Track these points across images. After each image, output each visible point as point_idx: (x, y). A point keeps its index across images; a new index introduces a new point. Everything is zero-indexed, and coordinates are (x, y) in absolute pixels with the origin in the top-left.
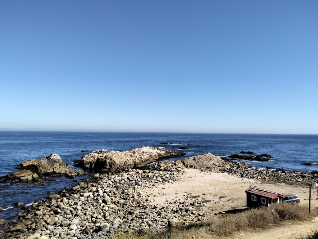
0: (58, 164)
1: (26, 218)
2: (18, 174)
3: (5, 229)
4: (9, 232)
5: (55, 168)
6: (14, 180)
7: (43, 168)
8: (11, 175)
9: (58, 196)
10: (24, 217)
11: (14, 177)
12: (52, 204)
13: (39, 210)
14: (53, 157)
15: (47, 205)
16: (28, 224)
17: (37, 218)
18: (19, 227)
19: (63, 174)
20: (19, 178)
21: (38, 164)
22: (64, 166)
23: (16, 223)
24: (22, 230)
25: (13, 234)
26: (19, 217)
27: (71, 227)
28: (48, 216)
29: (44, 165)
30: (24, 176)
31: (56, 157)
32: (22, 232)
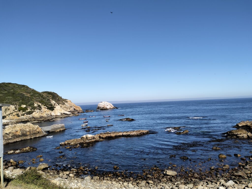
1: (245, 167)
2: (235, 132)
3: (230, 173)
4: (233, 175)
6: (233, 136)
8: (230, 133)
10: (243, 166)
11: (232, 134)
16: (248, 173)
18: (240, 173)
20: (236, 135)
21: (251, 125)
23: (238, 170)
24: (243, 176)
25: (237, 178)
26: (240, 166)
30: (240, 134)
32: (243, 178)
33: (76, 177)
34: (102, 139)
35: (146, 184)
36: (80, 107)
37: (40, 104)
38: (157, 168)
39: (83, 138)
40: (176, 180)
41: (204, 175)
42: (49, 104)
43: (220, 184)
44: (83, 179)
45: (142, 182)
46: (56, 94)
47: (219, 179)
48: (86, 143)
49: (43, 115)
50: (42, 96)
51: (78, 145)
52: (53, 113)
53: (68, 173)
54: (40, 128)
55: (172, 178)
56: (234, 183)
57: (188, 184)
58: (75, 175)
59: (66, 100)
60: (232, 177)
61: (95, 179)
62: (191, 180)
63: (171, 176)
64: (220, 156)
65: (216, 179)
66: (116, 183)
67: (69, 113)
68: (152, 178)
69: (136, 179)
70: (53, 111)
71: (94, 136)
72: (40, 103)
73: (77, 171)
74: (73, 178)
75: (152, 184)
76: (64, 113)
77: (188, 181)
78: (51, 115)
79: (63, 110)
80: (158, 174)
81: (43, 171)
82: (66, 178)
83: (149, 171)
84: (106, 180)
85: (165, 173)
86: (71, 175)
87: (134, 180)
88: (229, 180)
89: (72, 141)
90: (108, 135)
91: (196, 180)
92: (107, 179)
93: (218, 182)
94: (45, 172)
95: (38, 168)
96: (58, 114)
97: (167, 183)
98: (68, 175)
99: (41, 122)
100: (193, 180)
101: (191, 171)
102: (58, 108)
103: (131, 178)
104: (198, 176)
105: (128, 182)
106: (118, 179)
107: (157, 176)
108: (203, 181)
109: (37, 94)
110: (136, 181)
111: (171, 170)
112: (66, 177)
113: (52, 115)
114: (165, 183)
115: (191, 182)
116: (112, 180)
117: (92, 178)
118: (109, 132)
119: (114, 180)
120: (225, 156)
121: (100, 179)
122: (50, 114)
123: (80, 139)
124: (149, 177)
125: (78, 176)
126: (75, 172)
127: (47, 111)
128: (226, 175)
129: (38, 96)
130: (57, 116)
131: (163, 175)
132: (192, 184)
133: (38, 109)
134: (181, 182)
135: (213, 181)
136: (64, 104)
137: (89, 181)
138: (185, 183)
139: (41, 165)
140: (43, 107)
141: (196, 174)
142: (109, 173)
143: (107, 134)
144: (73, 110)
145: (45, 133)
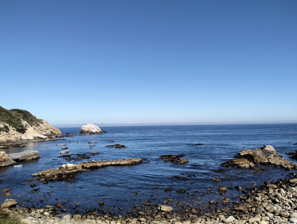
0: (272, 155)
1: (246, 201)
2: (237, 161)
3: (230, 207)
4: (234, 210)
5: (270, 159)
6: (234, 166)
7: (258, 158)
8: (231, 162)
9: (275, 186)
10: (245, 200)
11: (234, 164)
12: (270, 193)
13: (258, 197)
14: (267, 148)
15: (265, 193)
16: (249, 207)
17: (256, 204)
18: (241, 208)
19: (278, 165)
20: (238, 165)
21: (253, 154)
22: (279, 158)
23: (239, 204)
24: (244, 211)
25: (237, 213)
26: (241, 200)
27: (292, 219)
28: (266, 204)
29: (259, 155)
30: (242, 164)
31: (270, 148)
32: (244, 213)
33: (53, 216)
34: (85, 169)
35: (137, 223)
36: (58, 130)
37: (8, 125)
38: (151, 203)
39: (62, 167)
40: (171, 216)
41: (203, 210)
42: (20, 124)
43: (220, 220)
44: (61, 218)
45: (133, 220)
46: (29, 112)
47: (219, 215)
48: (66, 174)
49: (11, 139)
50: (10, 115)
51: (56, 177)
52: (24, 137)
53: (42, 211)
54: (7, 155)
55: (167, 215)
56: (234, 219)
57: (185, 221)
58: (51, 213)
59: (42, 121)
60: (232, 212)
61: (76, 218)
62: (189, 216)
63: (166, 213)
64: (220, 188)
65: (215, 214)
66: (101, 222)
67: (45, 137)
68: (145, 215)
69: (126, 217)
70: (23, 133)
71: (76, 165)
72: (8, 123)
73: (53, 209)
74: (48, 217)
75: (144, 222)
76: (38, 137)
77: (184, 218)
78: (21, 139)
79: (37, 133)
80: (152, 211)
81: (10, 209)
82: (40, 218)
83: (142, 206)
84: (89, 219)
85: (159, 208)
86: (46, 213)
87: (124, 218)
88: (229, 216)
89: (47, 172)
90: (93, 165)
91: (193, 216)
92: (91, 218)
93: (218, 218)
94: (12, 210)
95: (3, 206)
96: (30, 138)
97: (161, 221)
98: (43, 214)
99: (8, 148)
100: (191, 216)
101: (188, 206)
102: (30, 130)
103: (119, 215)
104: (196, 212)
105: (116, 220)
106: (105, 217)
107: (150, 212)
108: (201, 217)
109: (4, 112)
110: (125, 219)
111: (166, 205)
112: (40, 216)
113: (23, 139)
114: (159, 220)
115: (188, 218)
116: (97, 219)
117: (72, 217)
118: (95, 161)
119: (100, 219)
120: (225, 188)
121: (82, 217)
122: (19, 138)
123: (58, 168)
124: (141, 214)
125: (55, 214)
126: (51, 210)
127: (16, 134)
128: (226, 210)
129: (5, 115)
130: (29, 140)
131: (157, 211)
132: (190, 220)
133: (5, 131)
134: (177, 219)
135: (212, 216)
136: (39, 126)
137: (69, 221)
138: (182, 220)
139: (7, 202)
140: (11, 128)
141: (194, 210)
142: (93, 211)
143: (91, 163)
144: (50, 133)
145: (14, 161)
